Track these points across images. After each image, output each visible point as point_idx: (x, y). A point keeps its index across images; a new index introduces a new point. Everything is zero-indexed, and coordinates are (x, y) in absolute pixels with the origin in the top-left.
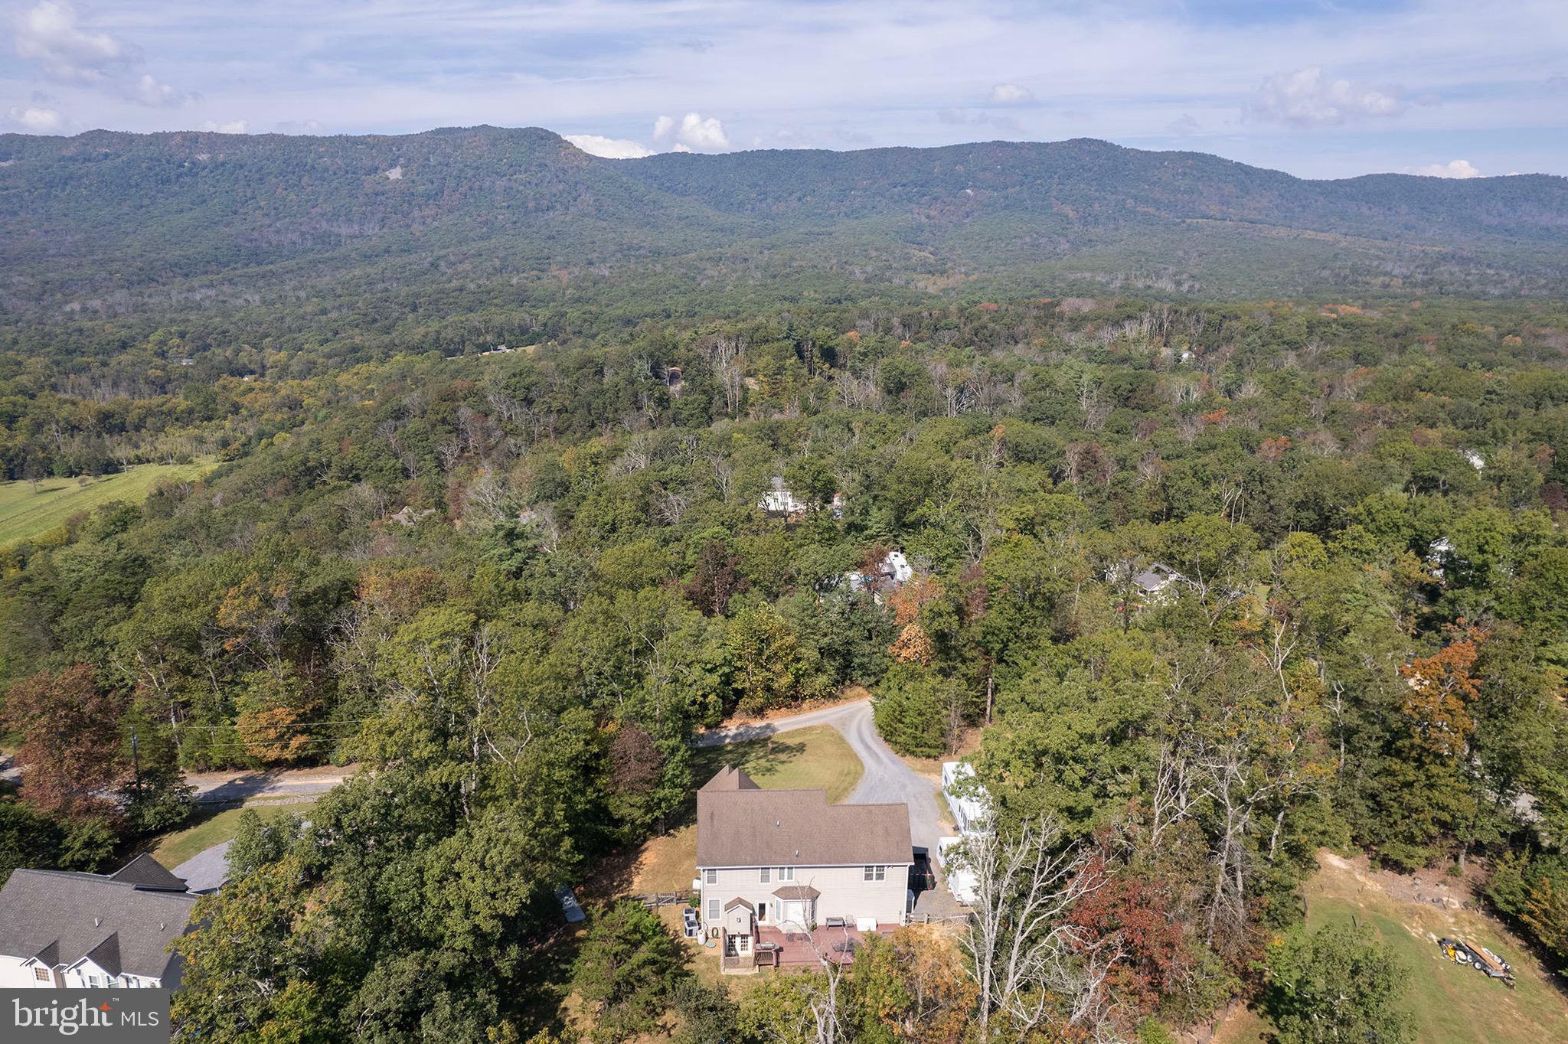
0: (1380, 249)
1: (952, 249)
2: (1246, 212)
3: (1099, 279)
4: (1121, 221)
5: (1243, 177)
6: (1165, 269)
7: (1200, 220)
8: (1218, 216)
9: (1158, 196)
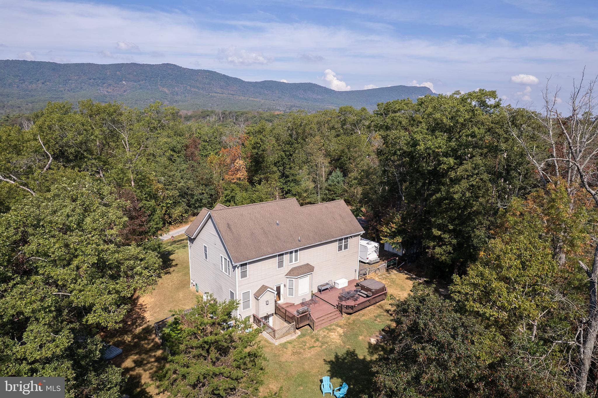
0: (273, 103)
2: (229, 91)
4: (186, 94)
8: (220, 92)
9: (198, 85)
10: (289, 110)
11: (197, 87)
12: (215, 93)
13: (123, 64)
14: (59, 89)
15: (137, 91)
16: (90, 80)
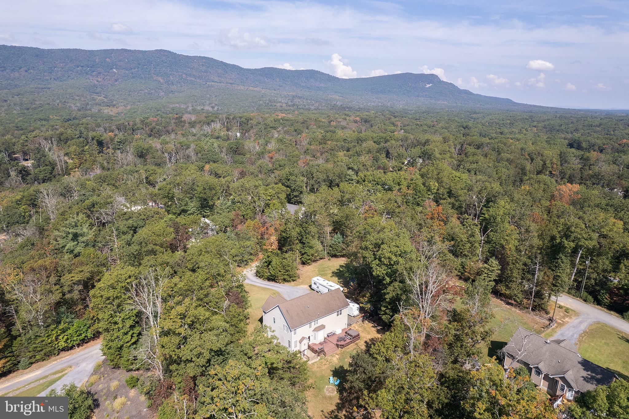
0: (275, 94)
1: (114, 96)
2: (228, 80)
3: (182, 107)
4: (182, 83)
5: (224, 67)
6: (205, 102)
7: (212, 83)
8: (218, 81)
9: (194, 73)
10: (291, 102)
11: (194, 75)
12: (213, 82)
13: (113, 50)
14: (45, 78)
15: (129, 80)
16: (78, 67)
